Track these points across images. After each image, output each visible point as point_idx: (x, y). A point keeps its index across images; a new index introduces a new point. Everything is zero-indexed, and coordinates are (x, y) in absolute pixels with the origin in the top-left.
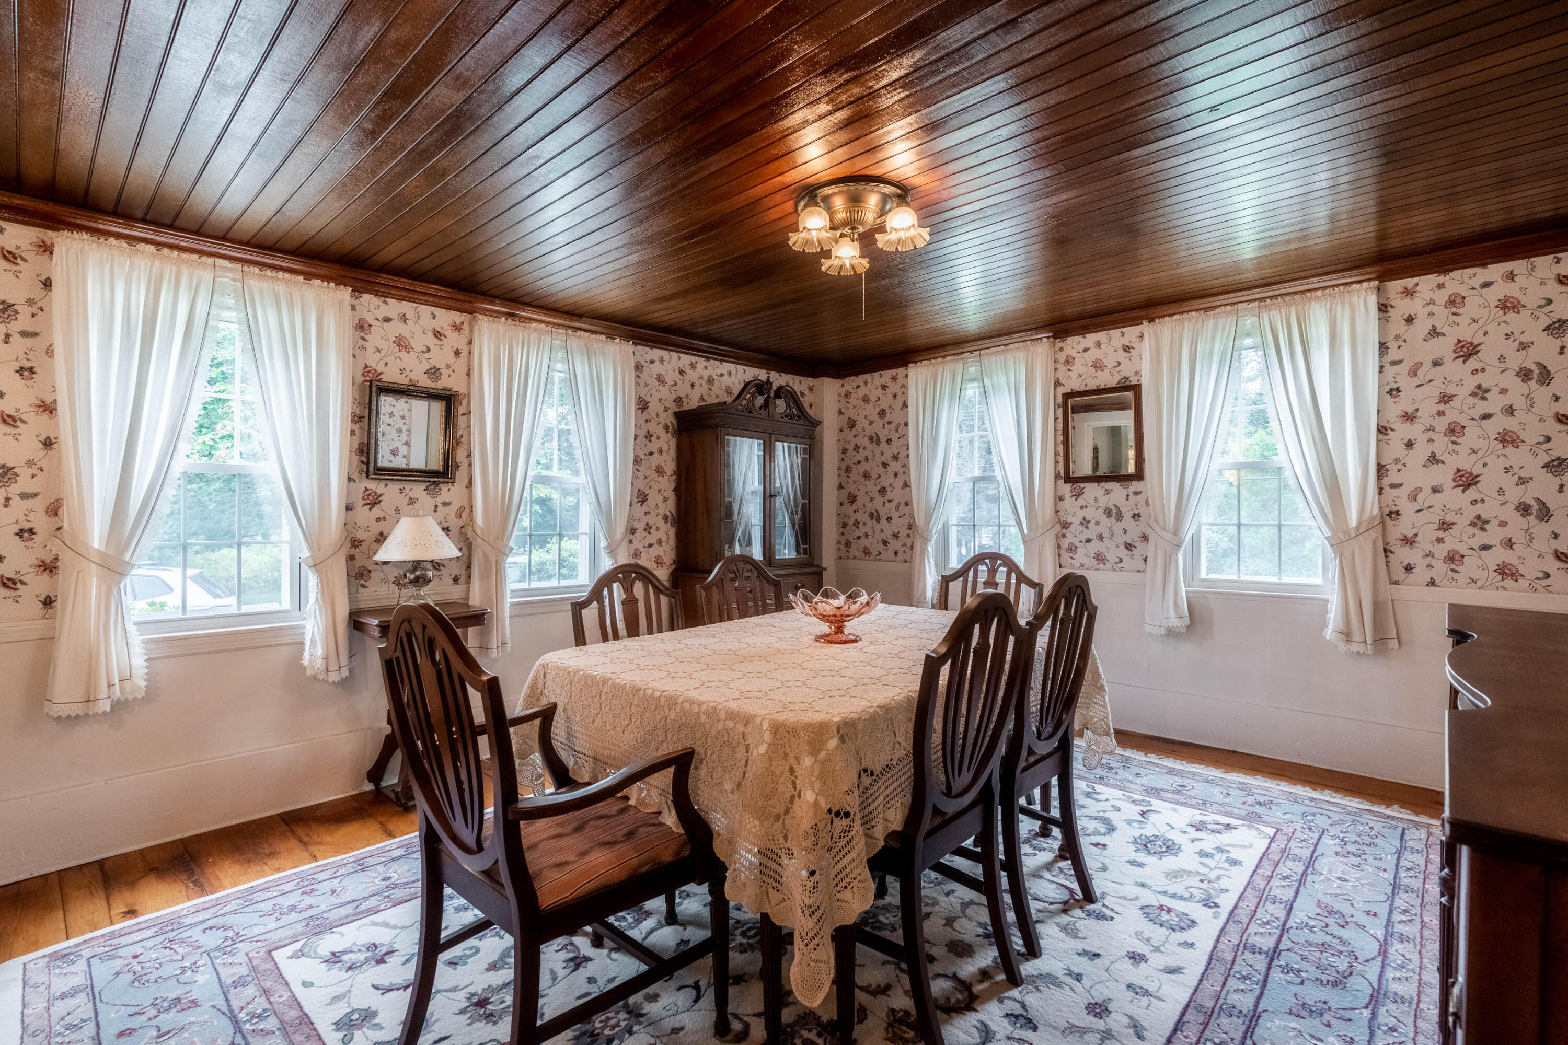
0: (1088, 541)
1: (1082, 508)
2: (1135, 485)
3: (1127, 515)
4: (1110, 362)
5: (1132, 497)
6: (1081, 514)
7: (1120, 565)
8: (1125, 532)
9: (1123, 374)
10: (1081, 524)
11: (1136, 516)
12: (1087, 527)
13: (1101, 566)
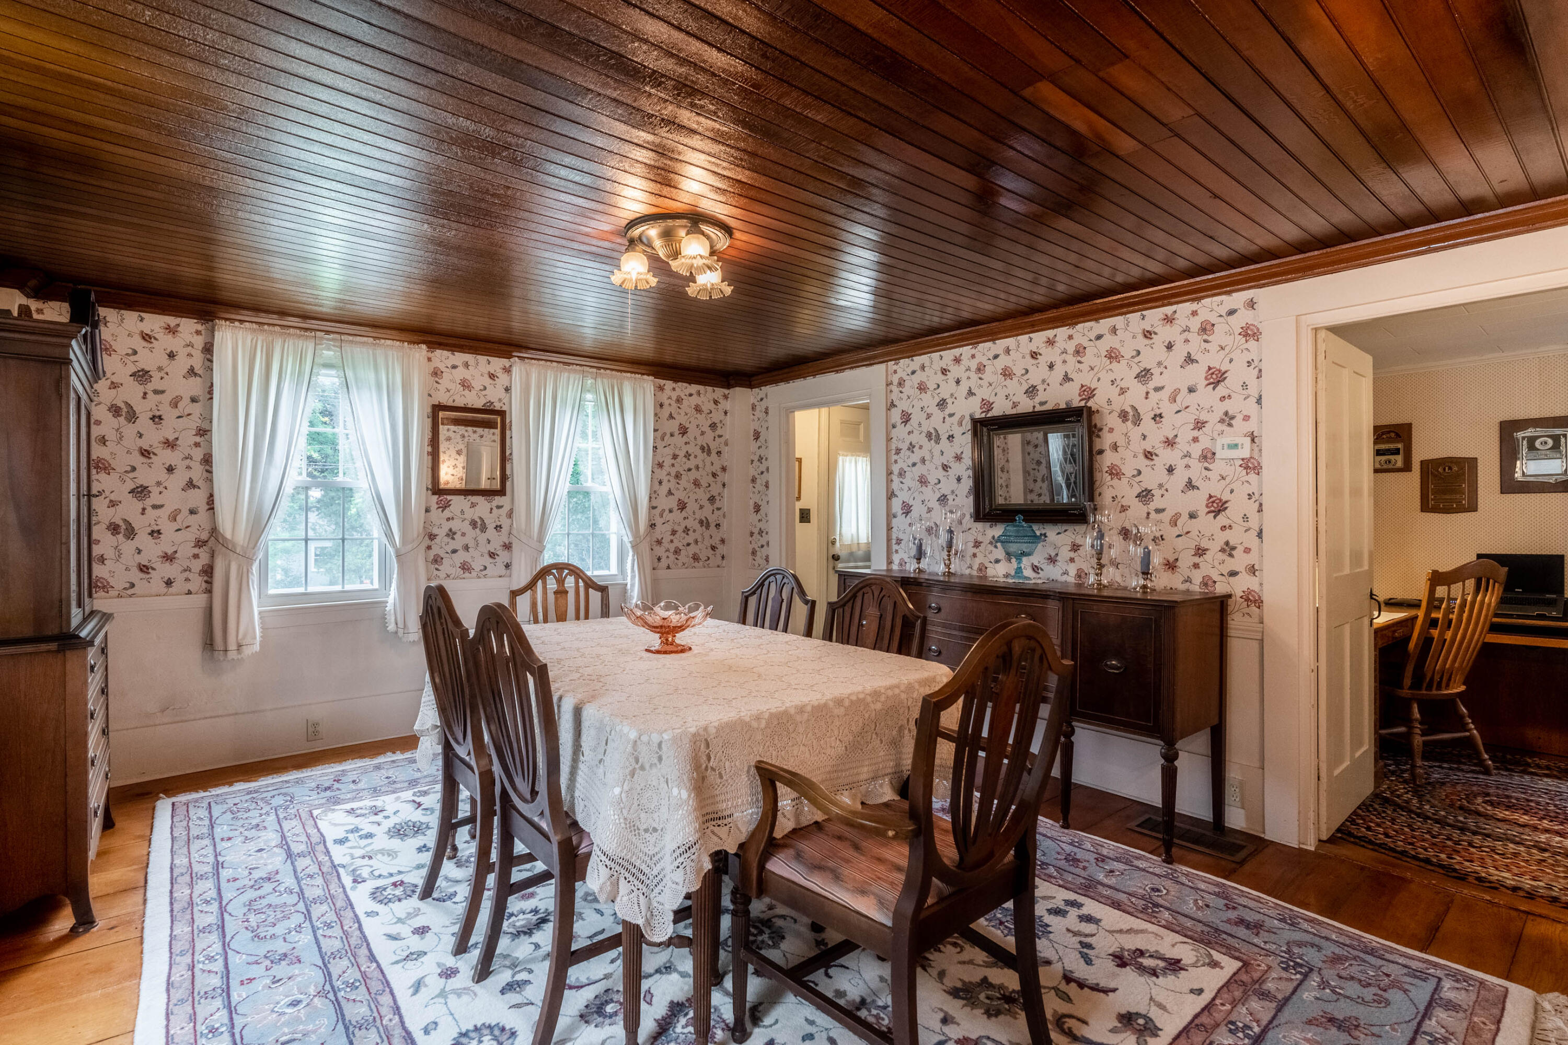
0: (454, 551)
1: (448, 519)
2: (498, 500)
3: (491, 527)
4: (477, 384)
5: (495, 510)
6: (446, 526)
7: (484, 573)
8: (489, 542)
9: (489, 398)
10: (448, 535)
11: (498, 528)
12: (453, 539)
13: (467, 574)
